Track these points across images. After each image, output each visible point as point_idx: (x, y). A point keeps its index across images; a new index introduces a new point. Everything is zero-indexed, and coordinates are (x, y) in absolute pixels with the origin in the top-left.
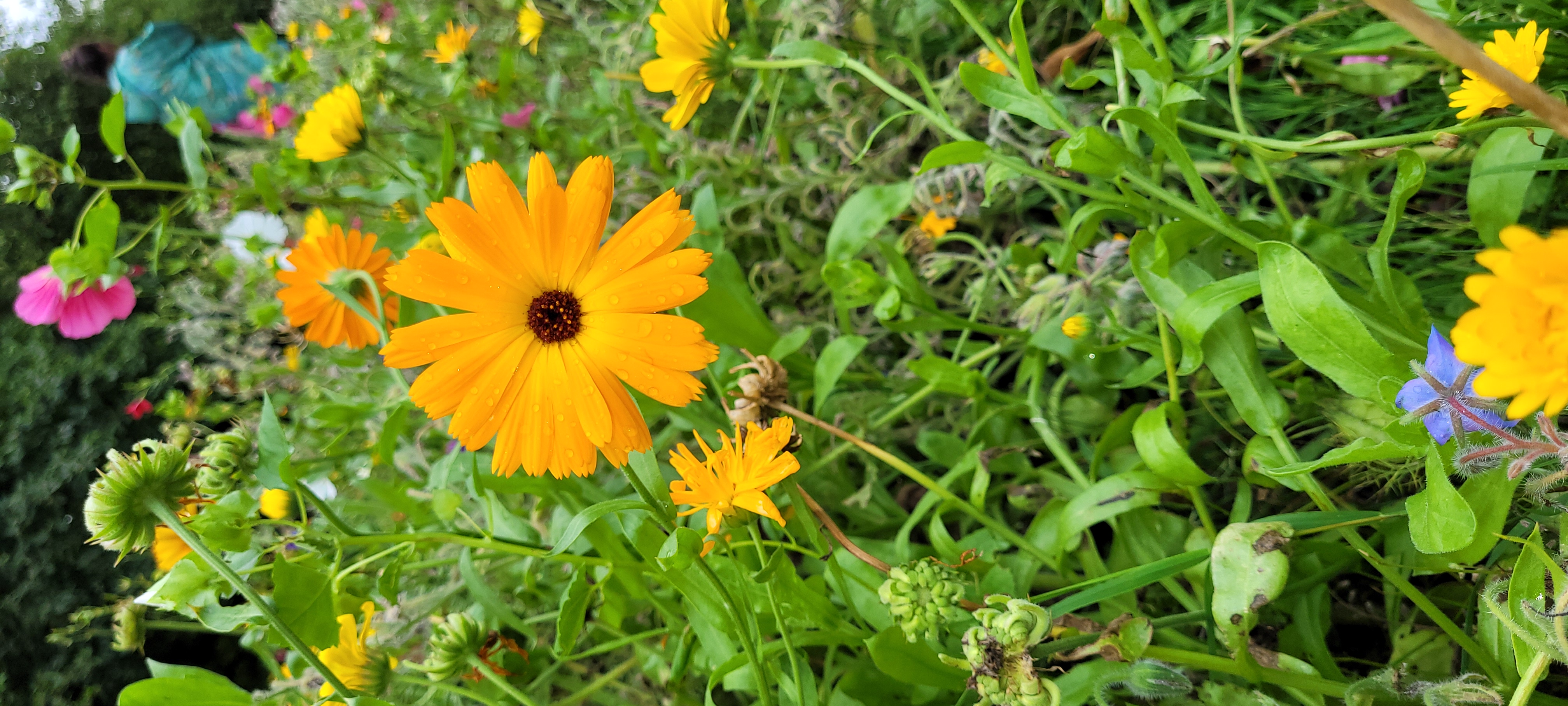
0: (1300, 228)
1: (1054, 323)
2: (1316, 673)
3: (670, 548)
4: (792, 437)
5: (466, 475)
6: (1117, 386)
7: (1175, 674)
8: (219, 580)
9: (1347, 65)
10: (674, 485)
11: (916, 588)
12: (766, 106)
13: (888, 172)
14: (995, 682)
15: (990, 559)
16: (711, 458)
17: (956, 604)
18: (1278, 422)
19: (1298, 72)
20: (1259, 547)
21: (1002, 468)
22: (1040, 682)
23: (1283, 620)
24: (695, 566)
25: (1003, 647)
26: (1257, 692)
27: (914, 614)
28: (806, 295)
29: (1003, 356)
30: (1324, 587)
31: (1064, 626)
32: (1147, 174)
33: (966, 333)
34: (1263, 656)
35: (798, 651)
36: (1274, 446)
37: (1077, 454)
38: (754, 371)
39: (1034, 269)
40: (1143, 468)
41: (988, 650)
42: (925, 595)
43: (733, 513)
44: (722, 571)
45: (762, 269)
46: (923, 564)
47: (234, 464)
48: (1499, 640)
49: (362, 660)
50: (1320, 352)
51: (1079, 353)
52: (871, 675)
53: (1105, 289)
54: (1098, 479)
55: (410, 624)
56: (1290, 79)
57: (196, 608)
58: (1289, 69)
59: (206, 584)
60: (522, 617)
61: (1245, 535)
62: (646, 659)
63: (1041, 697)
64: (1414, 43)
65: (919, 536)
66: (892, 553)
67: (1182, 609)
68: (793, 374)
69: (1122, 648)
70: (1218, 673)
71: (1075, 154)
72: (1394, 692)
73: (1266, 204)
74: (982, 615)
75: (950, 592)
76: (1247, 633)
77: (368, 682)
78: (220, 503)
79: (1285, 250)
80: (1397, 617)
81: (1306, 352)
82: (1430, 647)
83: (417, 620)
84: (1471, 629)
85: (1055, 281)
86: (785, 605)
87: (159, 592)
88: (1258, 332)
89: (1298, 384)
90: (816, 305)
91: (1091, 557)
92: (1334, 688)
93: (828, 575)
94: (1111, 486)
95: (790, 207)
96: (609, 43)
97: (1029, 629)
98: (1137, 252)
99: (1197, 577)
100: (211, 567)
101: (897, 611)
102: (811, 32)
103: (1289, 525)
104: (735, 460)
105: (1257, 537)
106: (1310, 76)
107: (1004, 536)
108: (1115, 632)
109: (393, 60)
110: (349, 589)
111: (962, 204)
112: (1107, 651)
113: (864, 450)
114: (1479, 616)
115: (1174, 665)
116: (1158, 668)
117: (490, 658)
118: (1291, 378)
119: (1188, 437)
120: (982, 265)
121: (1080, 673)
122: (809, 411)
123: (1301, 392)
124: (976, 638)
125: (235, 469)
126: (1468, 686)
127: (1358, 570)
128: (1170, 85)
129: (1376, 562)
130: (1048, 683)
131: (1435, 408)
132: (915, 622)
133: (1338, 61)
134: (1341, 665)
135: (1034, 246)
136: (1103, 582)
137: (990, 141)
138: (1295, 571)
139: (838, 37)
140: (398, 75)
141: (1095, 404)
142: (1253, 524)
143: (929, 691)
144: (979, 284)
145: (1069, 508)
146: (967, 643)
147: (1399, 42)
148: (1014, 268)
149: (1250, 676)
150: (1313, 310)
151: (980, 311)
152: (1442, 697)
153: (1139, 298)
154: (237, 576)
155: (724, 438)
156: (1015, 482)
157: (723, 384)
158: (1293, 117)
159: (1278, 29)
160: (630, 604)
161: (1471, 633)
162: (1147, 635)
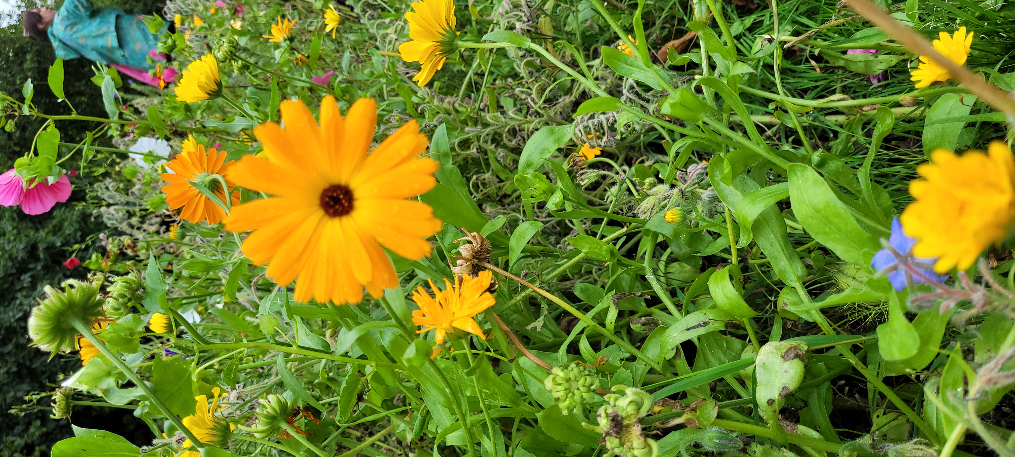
0: (816, 156)
1: (660, 214)
2: (821, 437)
3: (411, 352)
4: (491, 284)
5: (282, 306)
6: (699, 254)
7: (732, 437)
8: (117, 371)
9: (850, 55)
10: (415, 313)
11: (568, 380)
12: (482, 75)
13: (559, 118)
14: (617, 441)
15: (618, 364)
16: (439, 296)
17: (594, 391)
18: (799, 278)
19: (819, 59)
20: (785, 357)
21: (627, 307)
22: (645, 441)
23: (803, 405)
24: (427, 364)
25: (622, 418)
26: (783, 449)
27: (567, 397)
28: (506, 196)
29: (630, 236)
30: (828, 383)
31: (662, 406)
32: (720, 120)
33: (605, 221)
34: (788, 426)
35: (493, 420)
36: (797, 293)
37: (676, 299)
38: (470, 242)
39: (649, 180)
40: (715, 307)
41: (613, 420)
42: (574, 385)
43: (452, 331)
44: (445, 369)
45: (477, 179)
46: (573, 365)
47: (129, 297)
48: (937, 418)
49: (211, 425)
50: (826, 233)
51: (676, 235)
52: (541, 437)
53: (693, 192)
54: (688, 313)
55: (245, 403)
56: (813, 63)
57: (102, 390)
58: (813, 57)
59: (109, 374)
60: (318, 399)
61: (777, 349)
62: (398, 426)
63: (646, 450)
64: (892, 41)
65: (574, 349)
66: (556, 359)
67: (739, 397)
68: (495, 246)
69: (699, 420)
70: (760, 437)
71: (673, 106)
72: (870, 450)
73: (798, 143)
74: (610, 397)
75: (590, 383)
76: (778, 411)
77: (215, 439)
78: (119, 321)
79: (804, 169)
80: (875, 404)
81: (817, 233)
82: (895, 423)
83: (250, 401)
84: (920, 412)
85: (662, 189)
86: (485, 391)
87: (78, 379)
88: (788, 222)
89: (813, 255)
90: (512, 202)
91: (682, 363)
92: (833, 447)
93: (514, 373)
94: (695, 318)
95: (496, 139)
96: (382, 32)
97: (639, 406)
98: (713, 169)
99: (748, 377)
100: (112, 363)
101: (556, 395)
102: (511, 28)
103: (805, 343)
104: (454, 298)
105: (785, 350)
106: (827, 62)
107: (627, 349)
108: (694, 410)
109: (243, 41)
110: (204, 379)
111: (605, 139)
112: (689, 421)
113: (539, 294)
114: (925, 403)
115: (732, 431)
116: (721, 433)
117: (296, 424)
118: (810, 251)
119: (744, 288)
120: (616, 177)
121: (674, 436)
122: (506, 268)
123: (815, 260)
124: (605, 412)
125: (130, 300)
126: (916, 447)
127: (850, 373)
128: (734, 63)
129: (860, 367)
130: (651, 442)
131: (895, 268)
132: (567, 402)
133: (845, 53)
134: (840, 434)
135: (650, 166)
136: (687, 378)
137: (623, 98)
138: (808, 372)
139: (529, 31)
140: (245, 50)
141: (688, 267)
142: (782, 342)
143: (578, 447)
144: (615, 189)
145: (668, 331)
146: (599, 416)
147: (881, 41)
148: (636, 180)
149: (779, 439)
150: (821, 206)
151: (614, 207)
152: (900, 453)
153: (715, 199)
154: (129, 369)
155: (448, 284)
156: (636, 316)
157: (449, 252)
158: (816, 87)
159: (807, 31)
160: (388, 390)
161: (919, 414)
162: (714, 412)
